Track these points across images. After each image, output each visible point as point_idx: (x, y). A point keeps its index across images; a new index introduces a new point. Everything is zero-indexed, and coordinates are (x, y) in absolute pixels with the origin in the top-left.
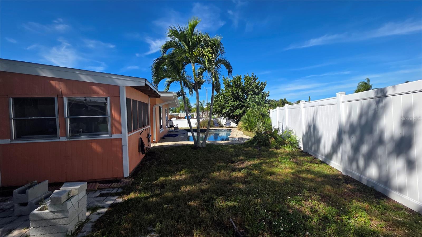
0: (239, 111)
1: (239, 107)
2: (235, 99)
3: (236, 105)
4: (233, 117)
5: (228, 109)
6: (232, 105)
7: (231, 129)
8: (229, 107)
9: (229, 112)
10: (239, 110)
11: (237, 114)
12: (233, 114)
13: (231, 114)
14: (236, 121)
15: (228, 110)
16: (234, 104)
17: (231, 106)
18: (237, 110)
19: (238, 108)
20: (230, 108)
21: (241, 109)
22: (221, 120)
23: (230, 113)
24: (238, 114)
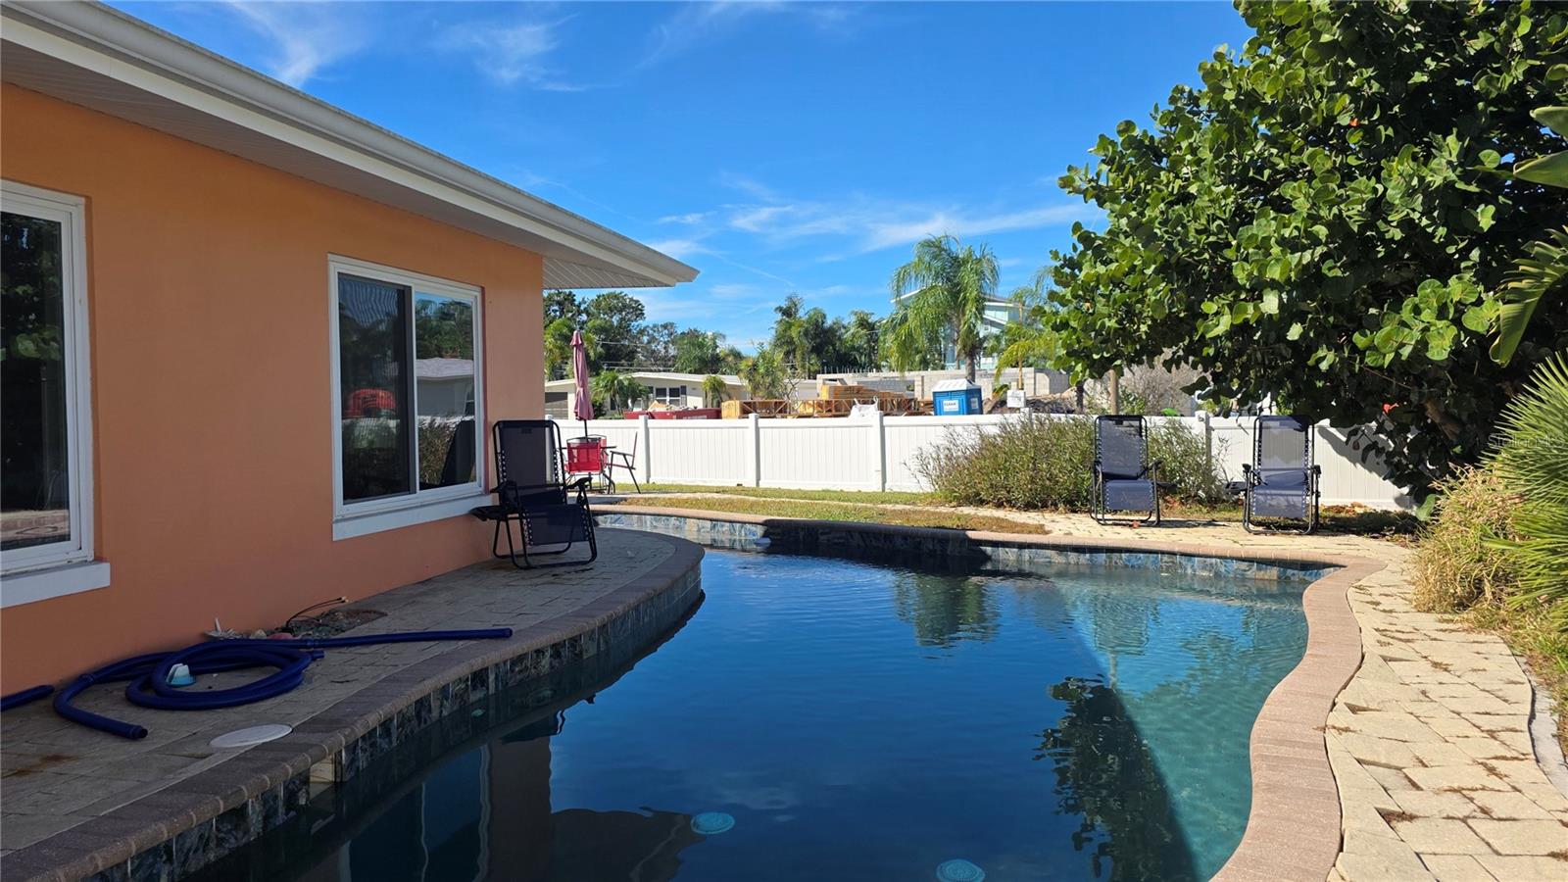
0: (1461, 308)
1: (1464, 254)
2: (1387, 120)
3: (1407, 224)
4: (1347, 395)
5: (1274, 285)
6: (1338, 225)
7: (1312, 567)
8: (1291, 245)
9: (1295, 332)
10: (1456, 288)
11: (1423, 345)
12: (1347, 363)
13: (1326, 358)
14: (1398, 452)
15: (1271, 304)
16: (1378, 207)
17: (1321, 231)
18: (1428, 288)
19: (1444, 269)
20: (1305, 269)
21: (1489, 277)
22: (1209, 430)
23: (1303, 350)
24: (1440, 350)
